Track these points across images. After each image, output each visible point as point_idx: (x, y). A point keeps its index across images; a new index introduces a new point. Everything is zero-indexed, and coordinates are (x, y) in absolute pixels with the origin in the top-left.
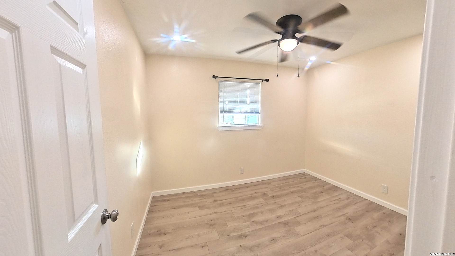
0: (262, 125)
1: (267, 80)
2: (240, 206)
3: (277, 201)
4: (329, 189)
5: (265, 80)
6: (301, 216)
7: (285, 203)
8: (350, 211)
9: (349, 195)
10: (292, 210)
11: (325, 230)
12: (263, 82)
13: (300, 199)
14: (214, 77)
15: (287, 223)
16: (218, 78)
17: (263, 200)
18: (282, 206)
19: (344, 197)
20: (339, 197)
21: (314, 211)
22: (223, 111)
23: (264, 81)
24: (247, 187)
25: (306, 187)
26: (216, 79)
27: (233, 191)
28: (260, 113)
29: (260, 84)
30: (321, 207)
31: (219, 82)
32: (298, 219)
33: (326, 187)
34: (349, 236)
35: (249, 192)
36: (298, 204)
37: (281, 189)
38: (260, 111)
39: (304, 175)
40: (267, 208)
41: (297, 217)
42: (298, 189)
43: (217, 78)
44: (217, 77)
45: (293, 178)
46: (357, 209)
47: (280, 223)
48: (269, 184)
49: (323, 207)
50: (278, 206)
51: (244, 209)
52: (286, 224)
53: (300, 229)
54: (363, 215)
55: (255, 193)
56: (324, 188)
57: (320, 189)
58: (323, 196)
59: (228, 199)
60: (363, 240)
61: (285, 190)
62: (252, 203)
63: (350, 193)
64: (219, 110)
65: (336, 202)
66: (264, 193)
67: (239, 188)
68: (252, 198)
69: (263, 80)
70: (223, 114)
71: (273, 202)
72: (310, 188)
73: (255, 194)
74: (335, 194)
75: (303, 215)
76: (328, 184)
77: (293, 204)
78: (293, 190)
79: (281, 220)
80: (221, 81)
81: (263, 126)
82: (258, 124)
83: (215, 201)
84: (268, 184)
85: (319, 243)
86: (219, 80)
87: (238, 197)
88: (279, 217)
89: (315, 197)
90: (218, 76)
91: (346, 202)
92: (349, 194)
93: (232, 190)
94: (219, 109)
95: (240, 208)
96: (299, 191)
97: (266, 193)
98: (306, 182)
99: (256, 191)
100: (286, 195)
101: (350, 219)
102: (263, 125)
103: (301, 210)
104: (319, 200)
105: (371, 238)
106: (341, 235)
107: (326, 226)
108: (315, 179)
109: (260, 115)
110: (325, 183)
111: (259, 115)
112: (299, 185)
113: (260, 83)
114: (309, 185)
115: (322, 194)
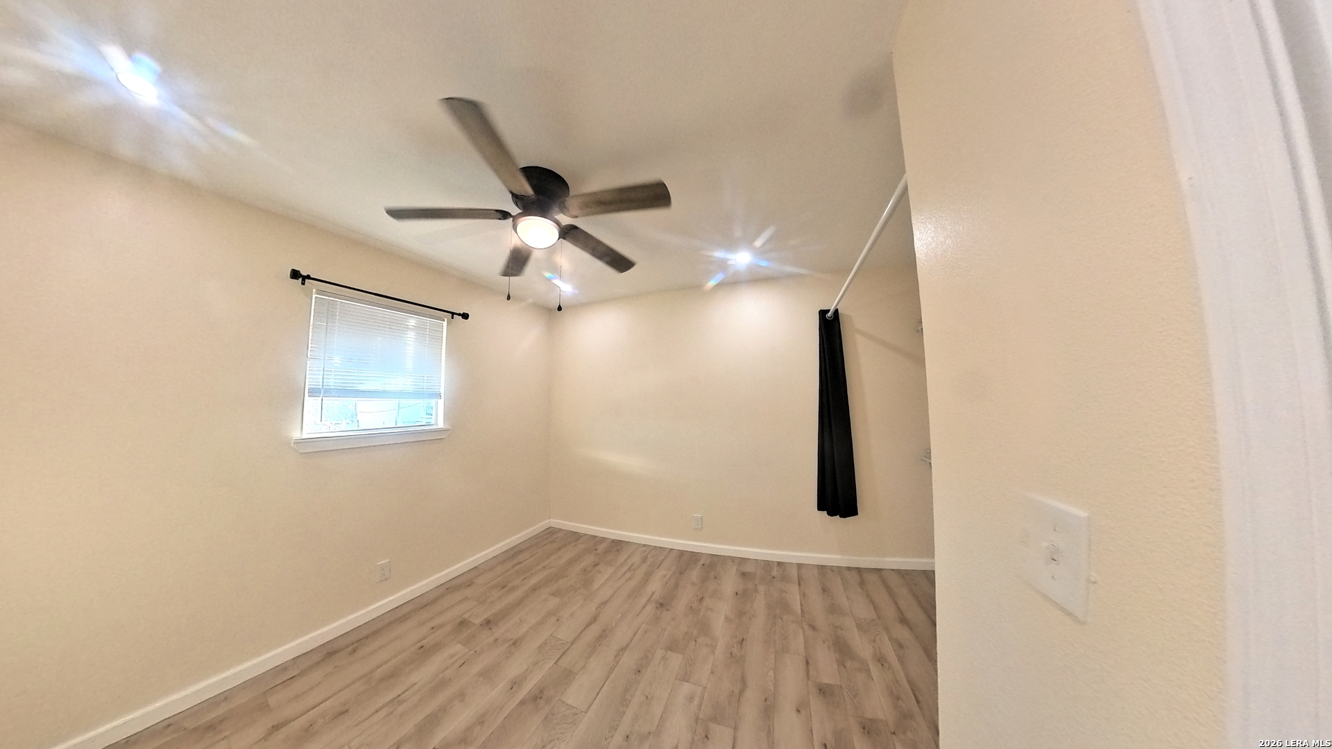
0: (447, 427)
1: (465, 316)
2: (382, 708)
3: (500, 631)
4: (607, 552)
5: (459, 314)
6: (568, 649)
7: (524, 628)
8: (656, 586)
9: (645, 551)
10: (545, 643)
11: (628, 660)
12: (452, 318)
13: (554, 602)
14: (295, 274)
15: (541, 692)
16: (311, 283)
17: (459, 646)
18: (516, 643)
19: (636, 559)
20: (630, 562)
21: (594, 619)
22: (321, 387)
23: (455, 316)
24: (403, 619)
25: (562, 561)
26: (303, 284)
27: (354, 651)
28: (442, 395)
29: (445, 323)
30: (604, 603)
31: (314, 296)
32: (564, 663)
33: (601, 548)
34: (672, 647)
35: (411, 634)
36: (554, 618)
37: (505, 589)
38: (442, 391)
39: (551, 532)
40: (476, 669)
41: (560, 658)
42: (546, 573)
43: (307, 280)
44: (308, 277)
45: (528, 548)
46: (665, 576)
47: (522, 703)
48: (470, 584)
49: (608, 601)
50: (507, 645)
51: (400, 709)
52: (537, 697)
53: (575, 695)
54: (677, 585)
55: (432, 628)
56: (598, 551)
57: (589, 560)
58: (600, 572)
59: (335, 694)
60: (696, 641)
61: (514, 588)
62: (424, 674)
63: (644, 545)
64: (307, 384)
65: (628, 575)
66: (459, 620)
67: (376, 633)
68: (424, 652)
69: (453, 314)
70: (320, 399)
71: (491, 639)
72: (571, 562)
73: (433, 633)
74: (622, 557)
75: (572, 643)
76: (604, 539)
77: (542, 622)
78: (533, 581)
79: (523, 692)
80: (320, 292)
81: (449, 432)
82: (437, 424)
83: (276, 728)
84: (468, 584)
85: (628, 706)
86: (314, 290)
87: (372, 671)
88: (515, 685)
89: (586, 579)
90: (312, 276)
91: (644, 569)
92: (644, 549)
93: (350, 649)
94: (307, 380)
95: (383, 713)
96: (547, 581)
97: (466, 616)
98: (559, 549)
99: (432, 624)
100: (519, 603)
101: (661, 605)
102: (451, 428)
103: (566, 632)
104: (596, 585)
105: (704, 628)
106: (660, 653)
107: (627, 646)
108: (575, 537)
109: (441, 402)
110: (596, 540)
111: (439, 400)
112: (544, 564)
113: (446, 319)
114: (567, 555)
115: (597, 568)
